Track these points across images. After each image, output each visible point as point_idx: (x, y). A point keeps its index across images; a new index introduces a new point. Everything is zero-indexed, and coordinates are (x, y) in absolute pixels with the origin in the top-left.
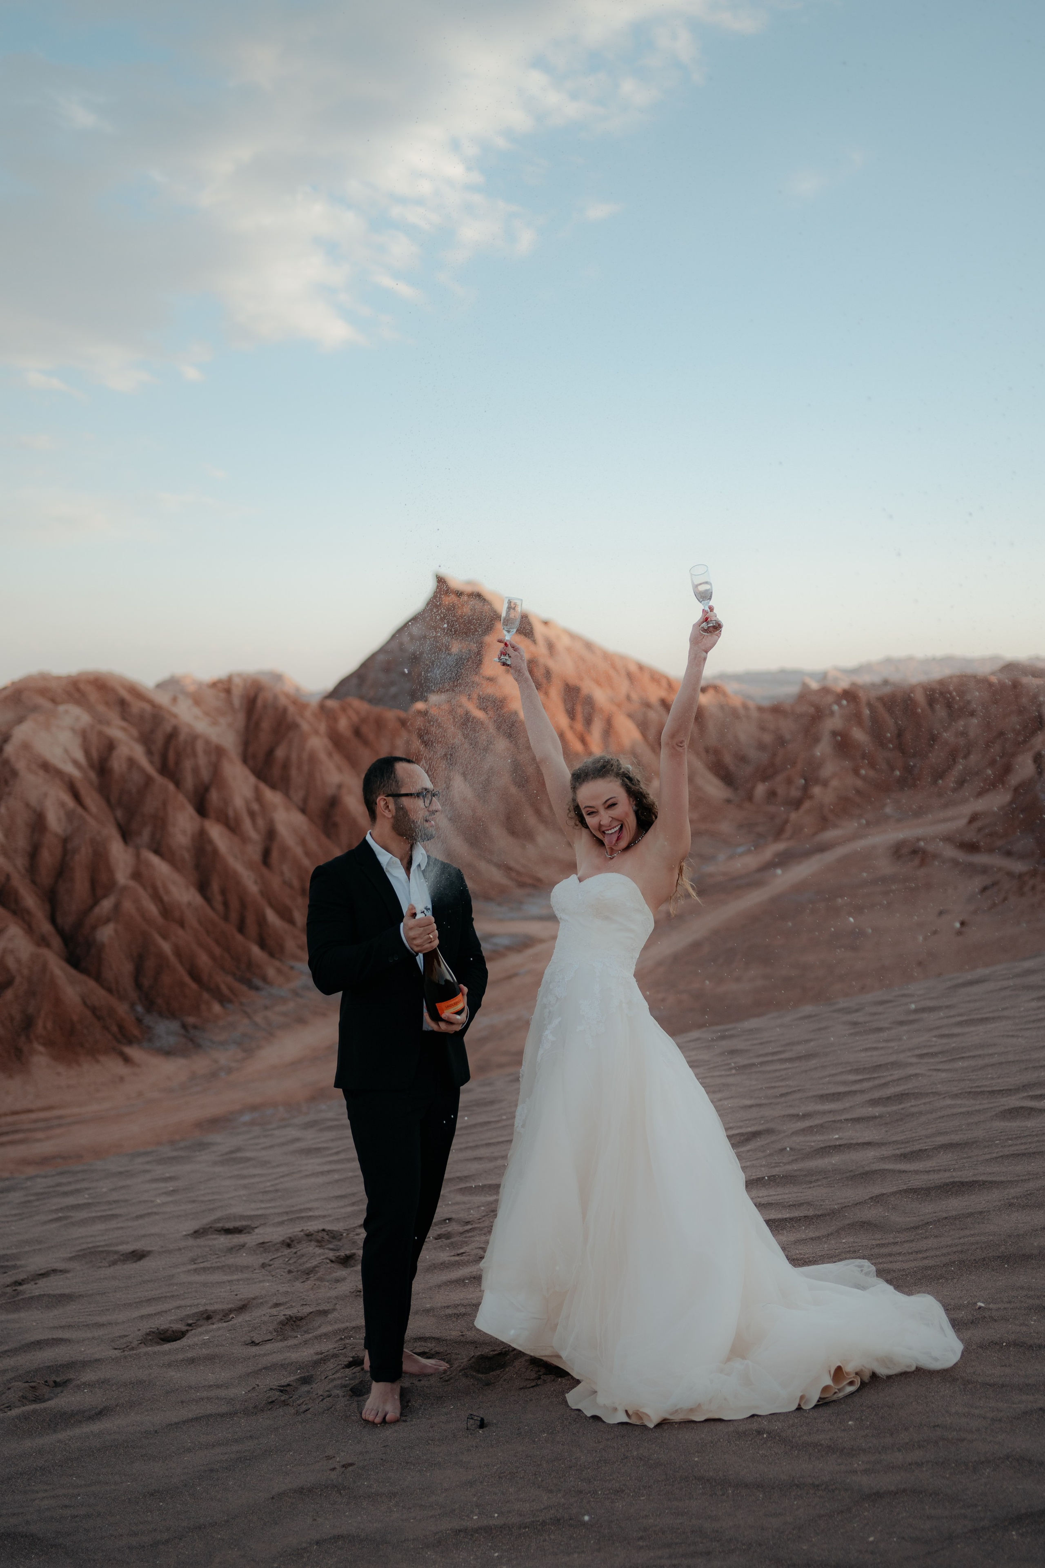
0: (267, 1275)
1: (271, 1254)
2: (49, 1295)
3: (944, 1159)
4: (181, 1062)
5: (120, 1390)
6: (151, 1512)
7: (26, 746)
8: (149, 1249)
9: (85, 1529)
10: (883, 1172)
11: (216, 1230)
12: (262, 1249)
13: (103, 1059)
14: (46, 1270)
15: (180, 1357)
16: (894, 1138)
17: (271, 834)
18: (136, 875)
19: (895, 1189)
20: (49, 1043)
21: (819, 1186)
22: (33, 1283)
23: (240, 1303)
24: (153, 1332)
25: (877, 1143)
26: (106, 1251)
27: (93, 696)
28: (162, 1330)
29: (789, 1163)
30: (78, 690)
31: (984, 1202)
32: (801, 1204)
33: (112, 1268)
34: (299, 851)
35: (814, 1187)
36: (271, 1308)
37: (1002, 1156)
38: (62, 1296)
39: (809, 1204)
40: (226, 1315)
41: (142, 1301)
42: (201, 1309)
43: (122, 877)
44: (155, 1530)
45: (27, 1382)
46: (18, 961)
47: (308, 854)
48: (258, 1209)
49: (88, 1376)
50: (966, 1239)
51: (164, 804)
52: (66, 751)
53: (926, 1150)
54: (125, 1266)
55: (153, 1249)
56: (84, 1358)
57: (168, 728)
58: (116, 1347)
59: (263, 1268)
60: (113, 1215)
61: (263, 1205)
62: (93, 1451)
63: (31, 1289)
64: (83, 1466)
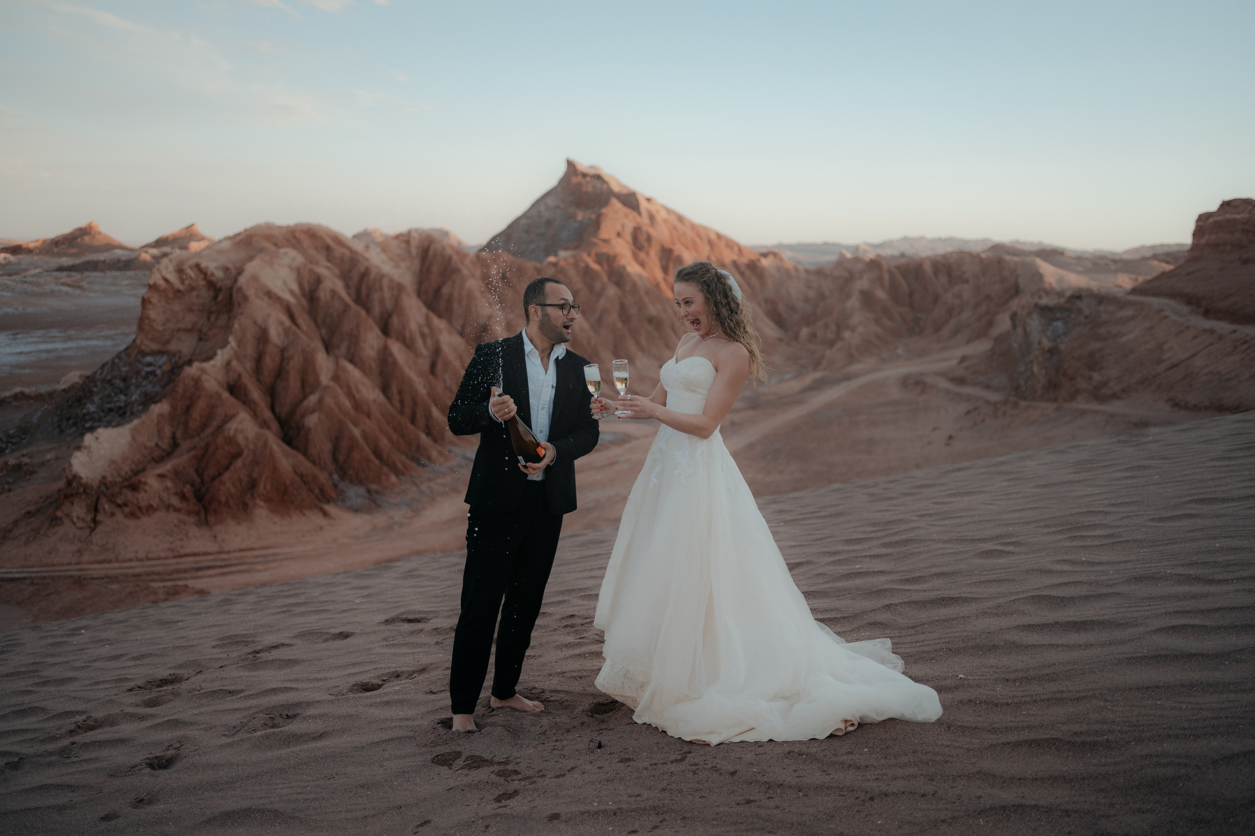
0: (440, 649)
1: (442, 636)
2: (280, 660)
3: (937, 582)
4: (366, 517)
5: (335, 721)
6: (361, 797)
7: (255, 278)
8: (353, 631)
9: (314, 808)
10: (892, 590)
11: (401, 620)
12: (436, 632)
13: (307, 513)
14: (276, 644)
15: (379, 700)
16: (900, 569)
17: (437, 351)
18: (336, 378)
19: (901, 601)
20: (268, 500)
21: (845, 599)
22: (268, 652)
23: (421, 667)
24: (358, 684)
25: (888, 572)
26: (320, 632)
27: (306, 242)
28: (364, 683)
29: (823, 584)
30: (295, 237)
31: (966, 611)
32: (832, 610)
33: (325, 644)
34: (457, 364)
35: (841, 599)
36: (443, 670)
37: (979, 582)
38: (289, 660)
39: (838, 610)
40: (410, 675)
41: (348, 665)
42: (393, 670)
43: (325, 379)
44: (365, 809)
45: (267, 714)
46: (246, 439)
48: (431, 607)
49: (312, 711)
50: (952, 635)
51: (358, 326)
52: (285, 283)
53: (924, 576)
54: (335, 643)
55: (356, 631)
56: (308, 700)
57: (362, 269)
58: (331, 693)
59: (437, 645)
60: (323, 610)
61: (435, 605)
62: (317, 759)
63: (265, 656)
64: (310, 769)
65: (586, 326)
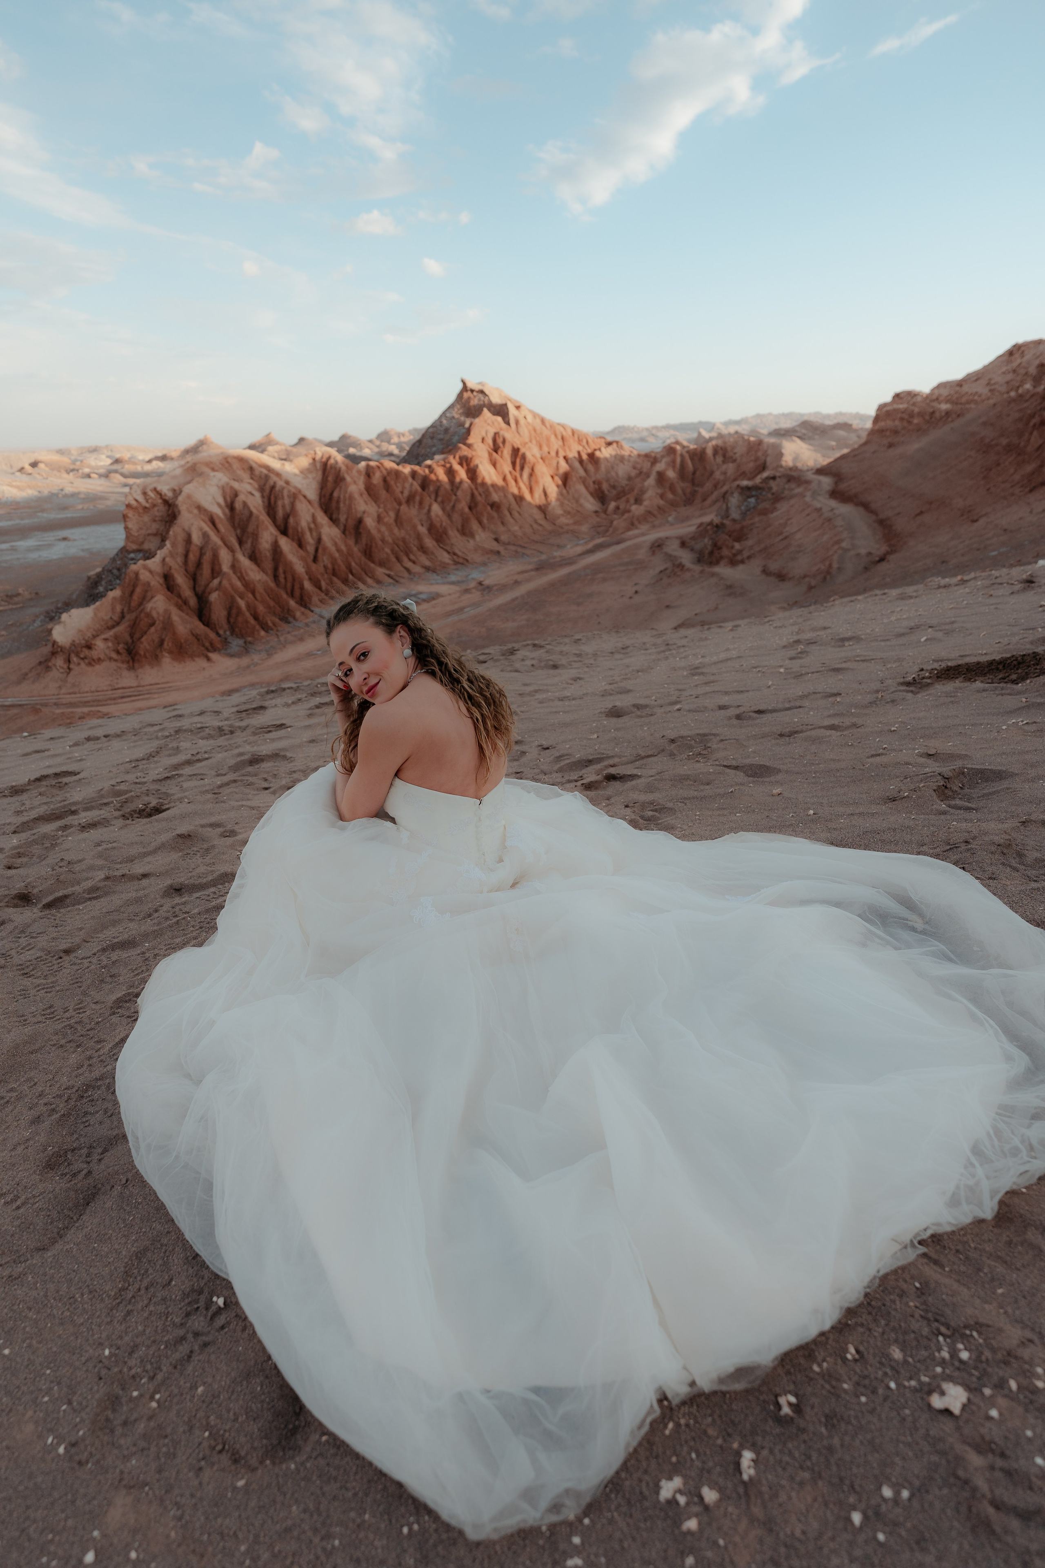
4: (237, 660)
7: (189, 497)
13: (196, 659)
17: (319, 540)
18: (233, 567)
20: (170, 652)
27: (236, 465)
30: (228, 462)
34: (333, 549)
43: (226, 568)
46: (158, 613)
47: (339, 550)
51: (257, 527)
52: (214, 498)
57: (271, 483)
65: (440, 512)
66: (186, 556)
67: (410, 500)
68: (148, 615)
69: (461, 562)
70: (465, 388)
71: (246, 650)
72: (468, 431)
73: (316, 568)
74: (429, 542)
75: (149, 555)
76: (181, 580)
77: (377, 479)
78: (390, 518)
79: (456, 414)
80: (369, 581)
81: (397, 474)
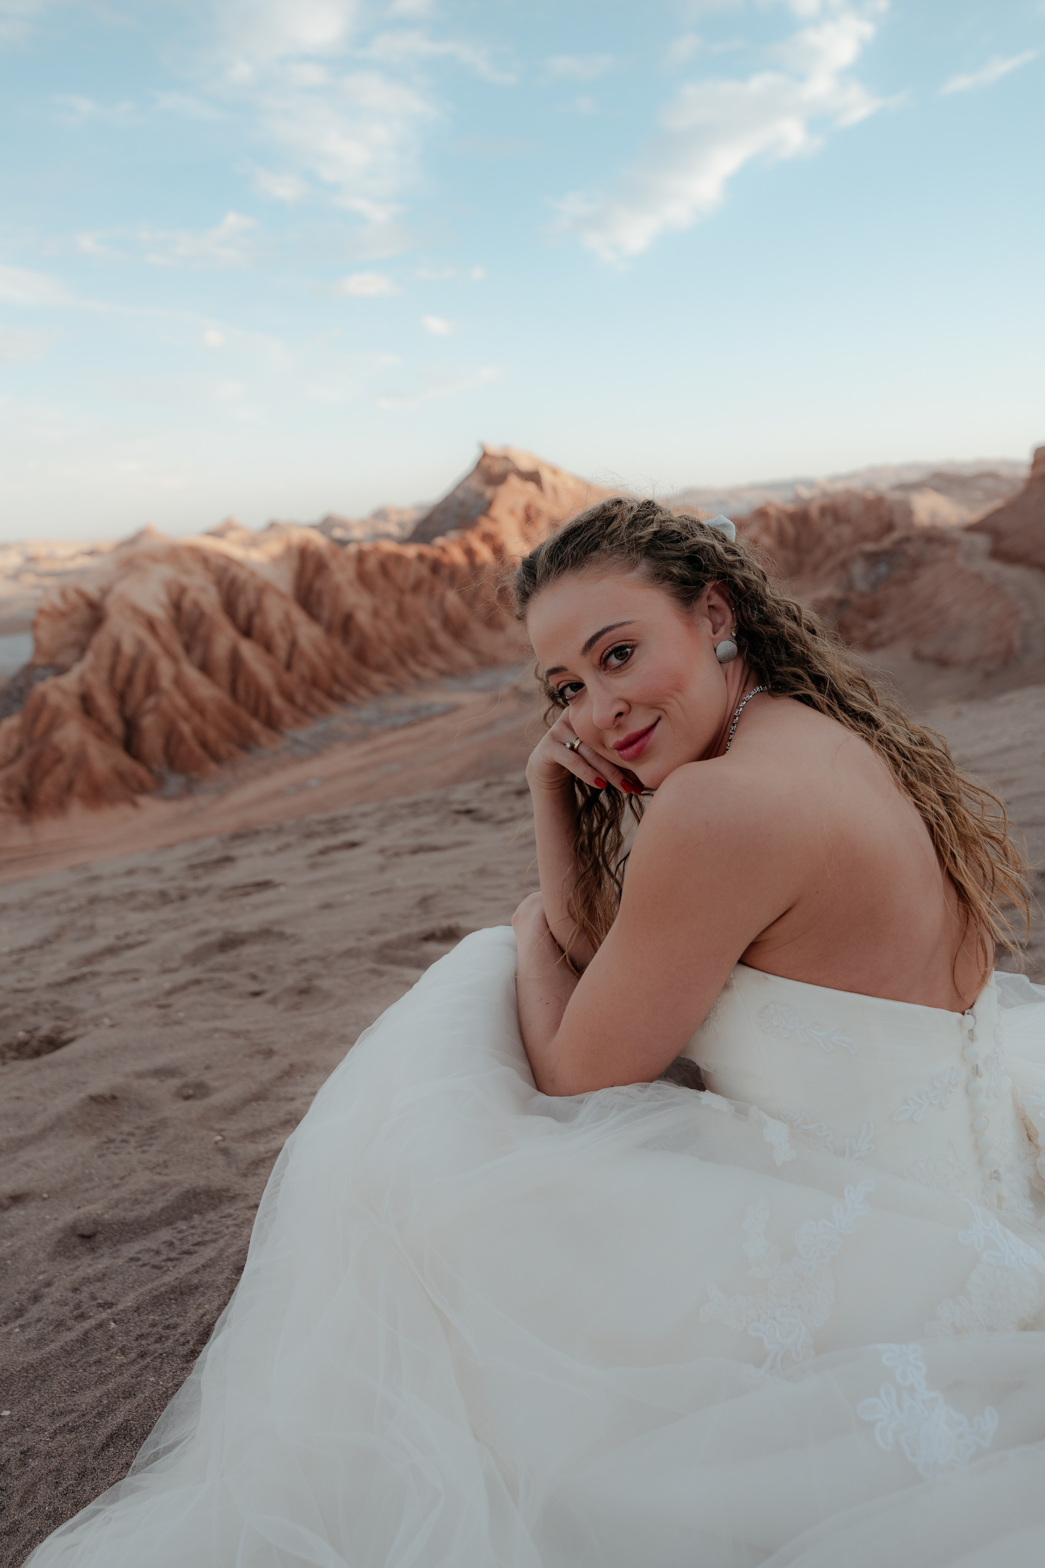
4: (175, 804)
7: (122, 596)
13: (118, 805)
17: (293, 643)
18: (175, 681)
20: (82, 797)
27: (186, 556)
30: (175, 553)
34: (312, 652)
43: (164, 683)
46: (70, 745)
47: (320, 654)
51: (211, 629)
52: (155, 597)
65: (457, 601)
66: (113, 670)
67: (416, 588)
68: (56, 749)
69: (488, 662)
70: (485, 455)
71: (189, 790)
72: (490, 504)
73: (291, 680)
74: (444, 639)
75: (61, 670)
76: (104, 701)
77: (372, 564)
78: (390, 611)
79: (476, 484)
80: (363, 692)
81: (398, 559)
